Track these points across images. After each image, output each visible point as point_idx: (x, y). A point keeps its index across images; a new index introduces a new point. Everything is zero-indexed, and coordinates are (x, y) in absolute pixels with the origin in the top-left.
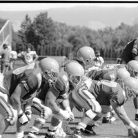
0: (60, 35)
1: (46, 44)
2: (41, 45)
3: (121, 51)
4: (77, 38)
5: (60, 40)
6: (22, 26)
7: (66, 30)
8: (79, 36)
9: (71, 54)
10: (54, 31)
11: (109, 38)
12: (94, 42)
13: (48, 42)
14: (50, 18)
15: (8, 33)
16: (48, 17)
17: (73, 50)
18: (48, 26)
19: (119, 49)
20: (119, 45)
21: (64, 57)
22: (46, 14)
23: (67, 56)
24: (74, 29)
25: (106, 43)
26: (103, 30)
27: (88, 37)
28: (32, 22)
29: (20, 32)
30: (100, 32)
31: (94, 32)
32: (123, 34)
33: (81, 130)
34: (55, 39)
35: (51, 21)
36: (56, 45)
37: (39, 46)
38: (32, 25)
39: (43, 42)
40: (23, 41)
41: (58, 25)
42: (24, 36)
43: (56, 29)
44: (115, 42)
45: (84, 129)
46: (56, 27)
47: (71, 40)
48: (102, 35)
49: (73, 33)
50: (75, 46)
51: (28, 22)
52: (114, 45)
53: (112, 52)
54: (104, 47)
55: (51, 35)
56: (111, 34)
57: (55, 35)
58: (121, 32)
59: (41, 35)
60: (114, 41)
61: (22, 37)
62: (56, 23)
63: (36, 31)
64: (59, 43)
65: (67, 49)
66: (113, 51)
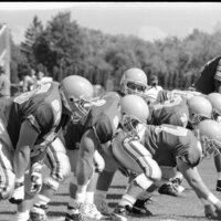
0: (92, 50)
1: (68, 64)
2: (59, 66)
3: (193, 77)
4: (119, 55)
5: (91, 59)
6: (28, 34)
7: (102, 42)
8: (123, 52)
9: (109, 82)
10: (82, 43)
11: (173, 54)
12: (147, 61)
13: (70, 61)
14: (75, 22)
15: (4, 47)
16: (72, 20)
17: (113, 74)
18: (70, 36)
19: (190, 74)
20: (189, 66)
21: (98, 87)
22: (68, 15)
23: (103, 85)
24: (114, 40)
25: (168, 62)
26: (162, 41)
27: (138, 53)
28: (44, 28)
29: (24, 45)
30: (159, 44)
31: (149, 45)
32: (197, 49)
33: (127, 207)
34: (82, 57)
35: (76, 26)
36: (84, 66)
37: (56, 69)
38: (45, 34)
39: (62, 62)
40: (30, 61)
41: (87, 33)
42: (31, 52)
43: (84, 40)
44: (183, 61)
45: (131, 206)
46: (85, 36)
47: (110, 57)
48: (162, 50)
49: (114, 46)
50: (117, 69)
51: (38, 29)
52: (182, 67)
53: (178, 79)
54: (164, 70)
55: (76, 51)
56: (177, 48)
57: (82, 50)
58: (193, 44)
59: (60, 50)
60: (181, 60)
61: (28, 53)
62: (85, 30)
63: (52, 44)
64: (90, 64)
65: (104, 73)
66: (180, 77)
